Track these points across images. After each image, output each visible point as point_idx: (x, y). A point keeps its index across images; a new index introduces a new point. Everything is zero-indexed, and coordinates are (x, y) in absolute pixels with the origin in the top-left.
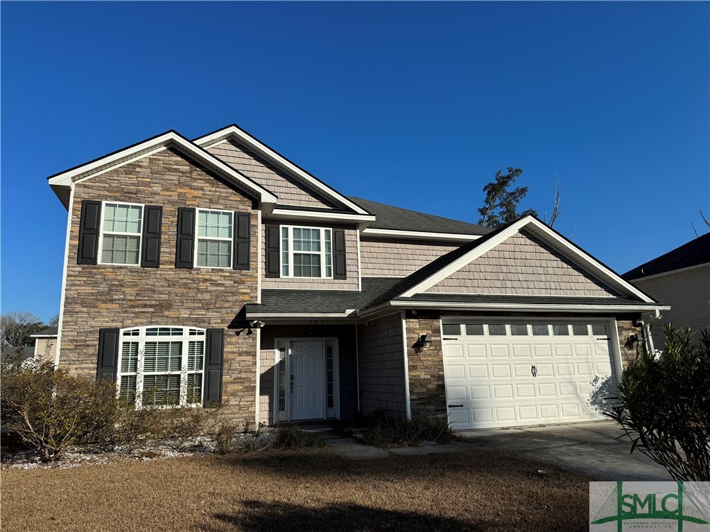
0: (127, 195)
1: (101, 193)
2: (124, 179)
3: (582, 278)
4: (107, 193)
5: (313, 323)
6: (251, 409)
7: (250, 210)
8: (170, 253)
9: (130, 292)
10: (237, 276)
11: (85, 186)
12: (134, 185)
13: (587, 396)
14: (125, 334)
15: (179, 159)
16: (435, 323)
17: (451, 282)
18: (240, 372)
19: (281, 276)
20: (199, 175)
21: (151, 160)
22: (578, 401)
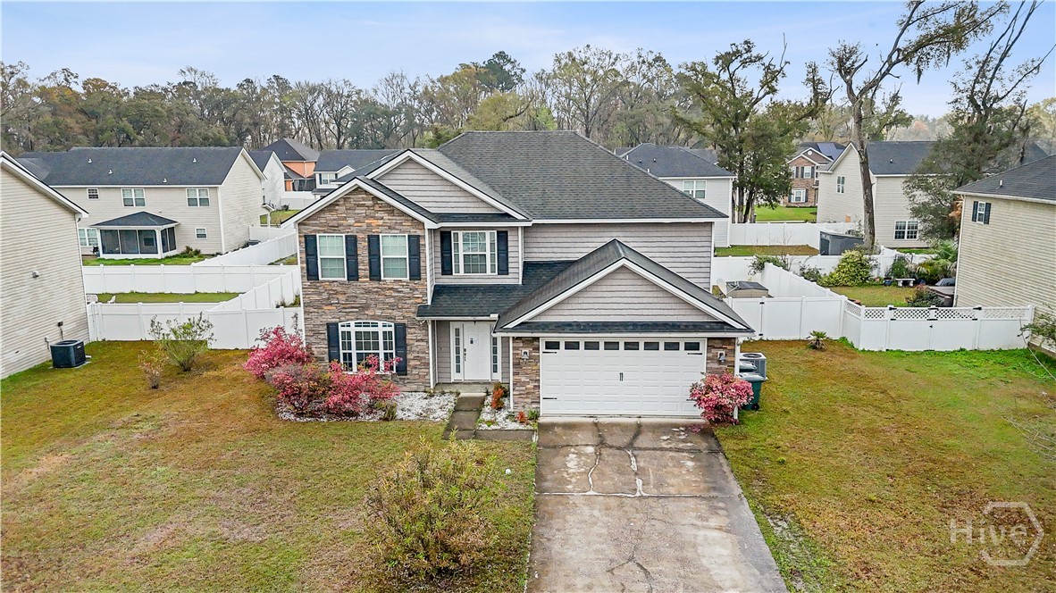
1: (315, 228)
4: (318, 228)
6: (427, 377)
7: (419, 232)
8: (365, 270)
9: (342, 298)
10: (411, 285)
11: (305, 225)
12: (335, 220)
14: (342, 326)
18: (419, 353)
19: (454, 274)
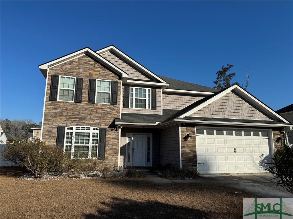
0: (69, 73)
1: (59, 72)
2: (68, 66)
3: (258, 112)
4: (61, 72)
5: (142, 127)
6: (116, 161)
7: (118, 80)
8: (86, 97)
9: (70, 112)
10: (112, 107)
11: (53, 70)
12: (72, 69)
13: (258, 162)
14: (67, 129)
15: (90, 59)
16: (193, 129)
17: (201, 112)
18: (112, 146)
19: (130, 108)
20: (98, 66)
21: (79, 59)
22: (254, 164)
